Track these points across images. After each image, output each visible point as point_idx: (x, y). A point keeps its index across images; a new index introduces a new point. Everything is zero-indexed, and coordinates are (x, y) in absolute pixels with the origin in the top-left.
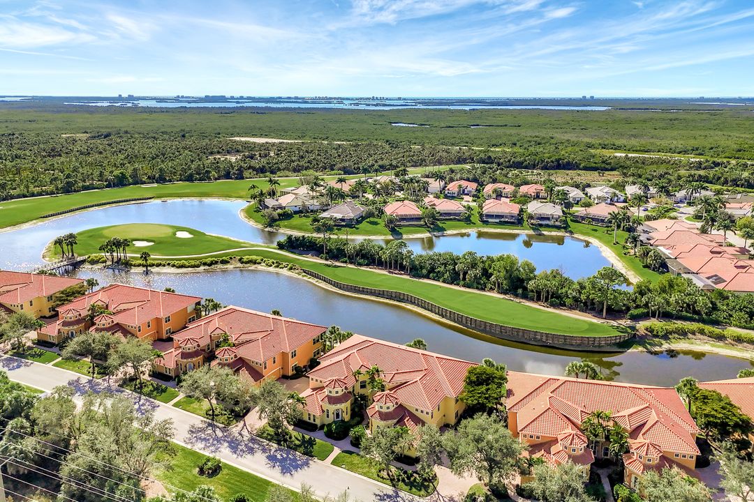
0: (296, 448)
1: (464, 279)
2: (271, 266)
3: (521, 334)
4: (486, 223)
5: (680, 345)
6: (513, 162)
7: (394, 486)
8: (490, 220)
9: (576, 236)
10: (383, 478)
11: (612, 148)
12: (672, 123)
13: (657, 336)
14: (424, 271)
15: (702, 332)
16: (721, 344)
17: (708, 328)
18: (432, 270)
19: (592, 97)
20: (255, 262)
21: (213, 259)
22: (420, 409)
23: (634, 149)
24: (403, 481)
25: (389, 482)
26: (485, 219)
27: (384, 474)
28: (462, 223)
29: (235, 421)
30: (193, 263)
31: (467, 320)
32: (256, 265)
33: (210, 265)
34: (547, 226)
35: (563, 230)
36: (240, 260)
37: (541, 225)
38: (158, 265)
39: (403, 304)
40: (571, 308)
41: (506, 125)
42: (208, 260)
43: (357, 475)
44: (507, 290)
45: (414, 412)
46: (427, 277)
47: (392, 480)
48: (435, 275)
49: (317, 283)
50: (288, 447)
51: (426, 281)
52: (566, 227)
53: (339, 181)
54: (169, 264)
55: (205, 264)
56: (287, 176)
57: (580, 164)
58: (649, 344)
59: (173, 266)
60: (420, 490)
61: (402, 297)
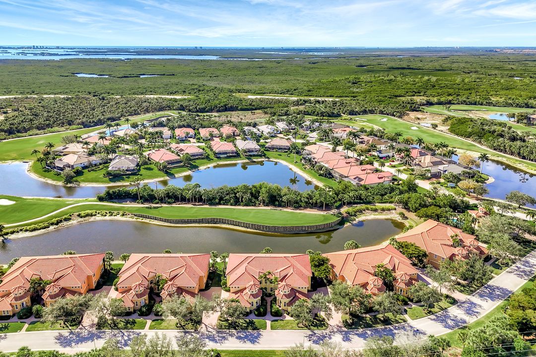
0: (246, 328)
1: (242, 201)
2: (106, 216)
3: (295, 229)
4: (219, 158)
5: (361, 218)
6: (199, 108)
7: (309, 329)
8: (221, 156)
9: (271, 160)
10: (302, 327)
11: (244, 92)
12: (262, 70)
13: (352, 215)
14: (217, 201)
15: (368, 209)
16: (377, 213)
17: (369, 206)
18: (221, 199)
19: (201, 47)
20: (92, 215)
21: (57, 219)
22: (301, 287)
23: (257, 92)
24: (312, 325)
25: (305, 328)
26: (218, 155)
27: (301, 325)
28: (205, 161)
29: (198, 325)
30: (42, 225)
31: (263, 227)
32: (94, 217)
33: (57, 223)
34: (254, 155)
35: (263, 157)
36: (79, 215)
37: (251, 156)
38: (12, 233)
39: (218, 225)
40: (305, 208)
41: (164, 75)
42: (54, 220)
43: (288, 330)
44: (268, 203)
45: (299, 290)
46: (219, 204)
47: (307, 327)
48: (224, 202)
49: (150, 222)
50: (242, 329)
51: (220, 207)
52: (263, 155)
53: (101, 138)
54: (21, 230)
55: (52, 224)
56: (37, 134)
57: (238, 107)
58: (350, 220)
59: (26, 230)
60: (322, 327)
61: (215, 221)
